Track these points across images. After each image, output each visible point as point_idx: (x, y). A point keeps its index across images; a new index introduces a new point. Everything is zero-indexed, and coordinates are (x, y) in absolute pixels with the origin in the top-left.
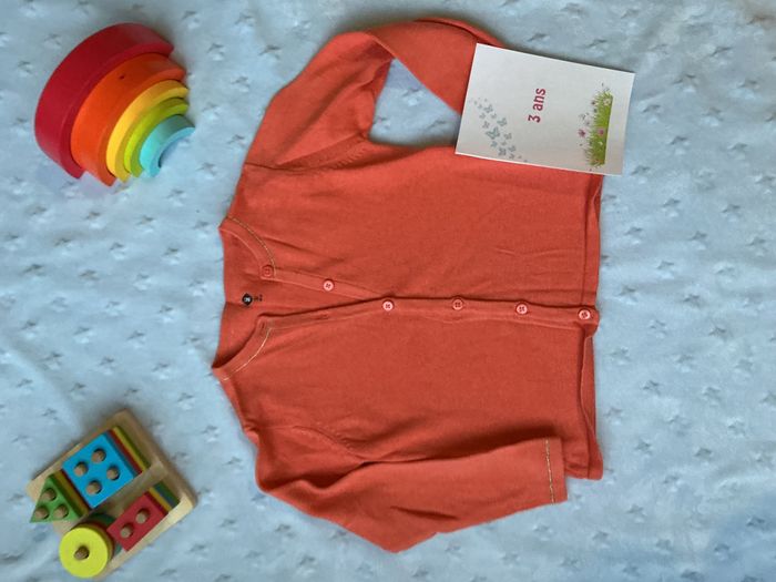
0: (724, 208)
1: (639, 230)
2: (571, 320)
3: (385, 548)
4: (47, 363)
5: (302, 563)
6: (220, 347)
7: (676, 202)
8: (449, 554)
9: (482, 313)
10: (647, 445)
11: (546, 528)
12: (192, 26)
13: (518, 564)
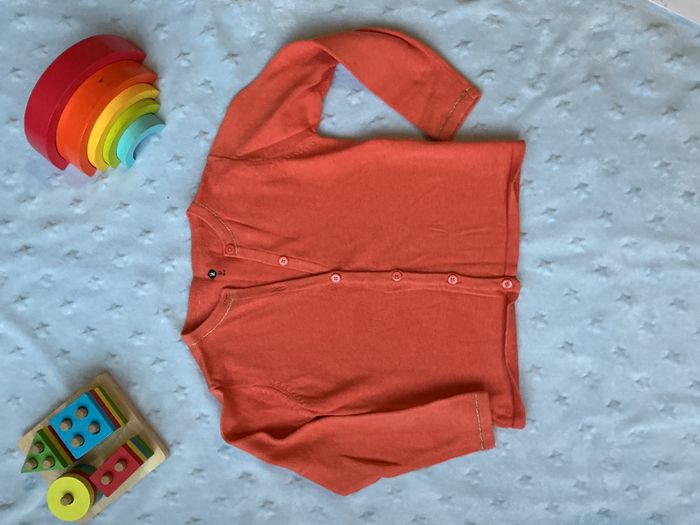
0: (628, 190)
1: (554, 210)
2: (495, 289)
3: (335, 492)
4: (37, 332)
5: (263, 506)
6: (188, 316)
7: (585, 185)
8: (391, 497)
9: (418, 283)
10: (565, 398)
11: (477, 473)
12: (162, 36)
13: (452, 504)
